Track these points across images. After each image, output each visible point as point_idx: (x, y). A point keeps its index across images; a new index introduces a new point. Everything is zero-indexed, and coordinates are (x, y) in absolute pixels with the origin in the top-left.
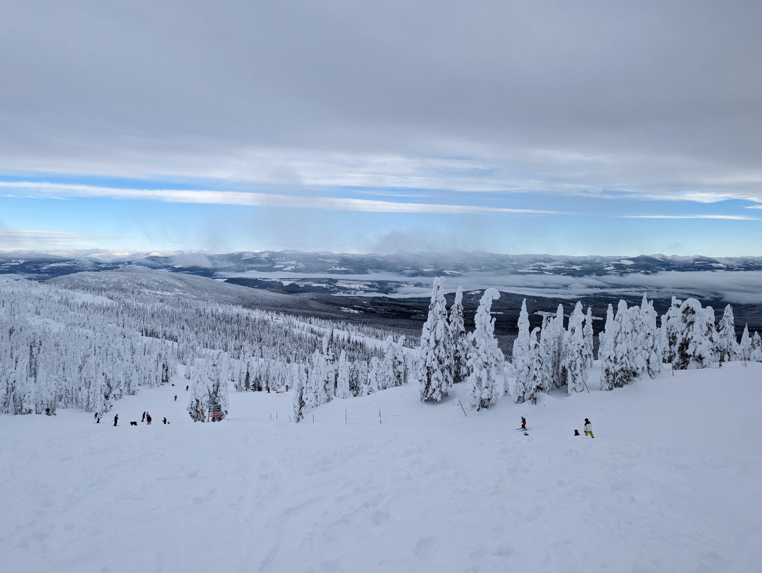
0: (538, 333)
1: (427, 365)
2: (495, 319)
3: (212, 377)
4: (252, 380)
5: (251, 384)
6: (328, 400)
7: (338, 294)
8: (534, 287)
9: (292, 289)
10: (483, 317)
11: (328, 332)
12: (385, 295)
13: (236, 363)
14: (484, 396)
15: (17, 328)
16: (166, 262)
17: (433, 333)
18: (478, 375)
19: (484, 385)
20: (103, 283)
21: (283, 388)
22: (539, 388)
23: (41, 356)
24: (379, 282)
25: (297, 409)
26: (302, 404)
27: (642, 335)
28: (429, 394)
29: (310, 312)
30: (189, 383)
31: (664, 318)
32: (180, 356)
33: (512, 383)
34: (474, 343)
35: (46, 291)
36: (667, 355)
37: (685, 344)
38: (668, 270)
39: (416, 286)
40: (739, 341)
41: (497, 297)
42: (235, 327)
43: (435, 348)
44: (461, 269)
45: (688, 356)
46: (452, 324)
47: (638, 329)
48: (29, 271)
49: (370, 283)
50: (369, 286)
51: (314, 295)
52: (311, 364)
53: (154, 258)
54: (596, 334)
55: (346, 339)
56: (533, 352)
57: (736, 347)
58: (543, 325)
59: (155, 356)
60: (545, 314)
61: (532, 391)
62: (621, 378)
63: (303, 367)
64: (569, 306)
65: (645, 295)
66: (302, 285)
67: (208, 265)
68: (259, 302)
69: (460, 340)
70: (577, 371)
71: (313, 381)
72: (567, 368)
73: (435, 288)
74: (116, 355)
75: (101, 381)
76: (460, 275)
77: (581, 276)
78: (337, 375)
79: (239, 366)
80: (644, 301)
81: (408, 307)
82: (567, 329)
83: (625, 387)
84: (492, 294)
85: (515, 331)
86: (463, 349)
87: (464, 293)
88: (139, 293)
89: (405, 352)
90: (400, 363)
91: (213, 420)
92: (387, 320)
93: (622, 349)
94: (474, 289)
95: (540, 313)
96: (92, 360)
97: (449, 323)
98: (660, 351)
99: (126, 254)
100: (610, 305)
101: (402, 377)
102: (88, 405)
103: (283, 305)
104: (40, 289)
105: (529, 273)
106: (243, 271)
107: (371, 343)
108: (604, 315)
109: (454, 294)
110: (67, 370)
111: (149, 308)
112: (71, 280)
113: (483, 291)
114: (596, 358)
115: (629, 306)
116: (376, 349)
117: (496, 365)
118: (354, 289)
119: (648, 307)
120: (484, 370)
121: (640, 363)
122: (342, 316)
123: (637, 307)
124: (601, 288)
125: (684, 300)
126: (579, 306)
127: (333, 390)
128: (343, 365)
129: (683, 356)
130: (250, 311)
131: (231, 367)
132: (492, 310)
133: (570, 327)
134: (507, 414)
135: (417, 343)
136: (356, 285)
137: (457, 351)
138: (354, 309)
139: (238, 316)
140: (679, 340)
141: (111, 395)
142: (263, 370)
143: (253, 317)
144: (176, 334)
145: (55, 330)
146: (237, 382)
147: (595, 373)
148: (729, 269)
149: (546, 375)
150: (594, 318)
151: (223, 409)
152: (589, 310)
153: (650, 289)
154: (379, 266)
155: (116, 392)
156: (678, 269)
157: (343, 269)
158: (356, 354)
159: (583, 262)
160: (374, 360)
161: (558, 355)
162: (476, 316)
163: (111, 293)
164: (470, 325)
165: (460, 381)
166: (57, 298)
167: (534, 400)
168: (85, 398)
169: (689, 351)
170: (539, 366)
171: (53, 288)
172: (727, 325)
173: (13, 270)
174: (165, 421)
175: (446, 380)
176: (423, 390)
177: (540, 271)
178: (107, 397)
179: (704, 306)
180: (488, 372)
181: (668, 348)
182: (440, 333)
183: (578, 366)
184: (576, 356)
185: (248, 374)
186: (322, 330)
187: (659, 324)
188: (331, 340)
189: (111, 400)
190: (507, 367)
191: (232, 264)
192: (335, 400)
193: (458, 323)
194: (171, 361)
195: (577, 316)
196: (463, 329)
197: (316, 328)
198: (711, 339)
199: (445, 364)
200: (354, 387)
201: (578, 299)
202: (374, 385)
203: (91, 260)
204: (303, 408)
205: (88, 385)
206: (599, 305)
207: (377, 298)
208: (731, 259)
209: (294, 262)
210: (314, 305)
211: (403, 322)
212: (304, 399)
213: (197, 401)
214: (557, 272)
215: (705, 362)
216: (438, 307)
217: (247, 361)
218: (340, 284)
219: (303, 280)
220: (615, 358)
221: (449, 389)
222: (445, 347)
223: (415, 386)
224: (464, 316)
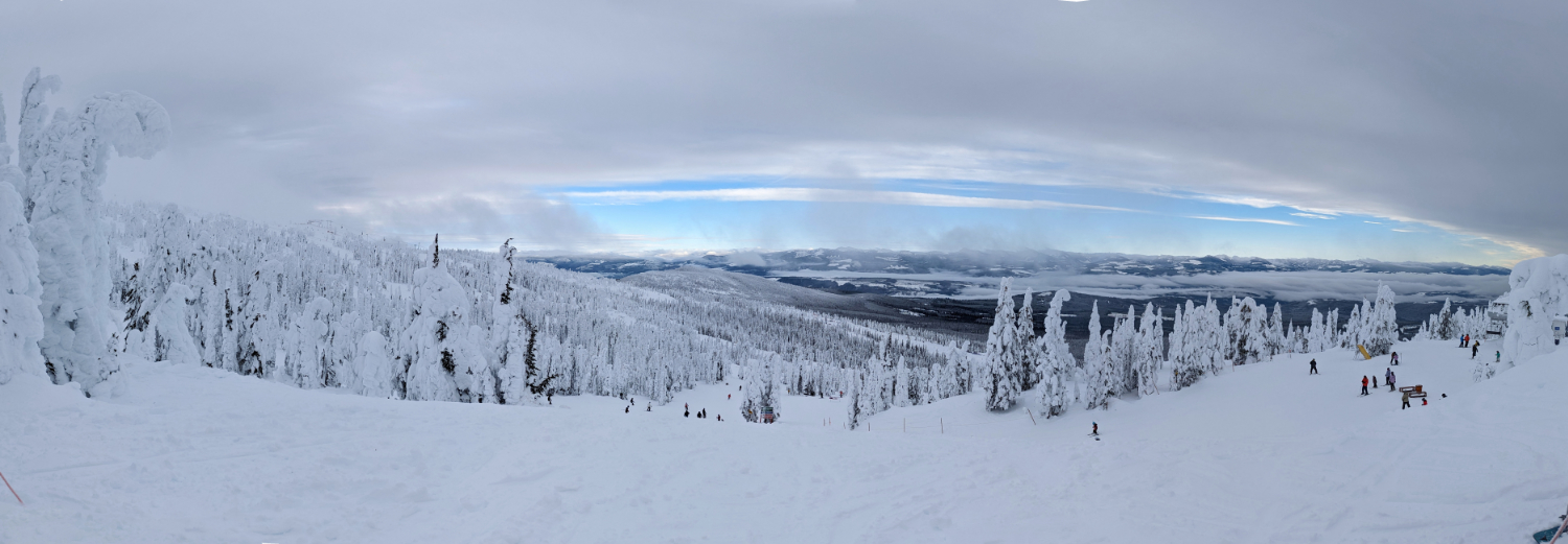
0: (1110, 336)
1: (994, 372)
2: (1065, 323)
3: (765, 379)
4: (804, 384)
5: (804, 388)
6: (886, 408)
7: (897, 295)
8: (1107, 288)
9: (848, 289)
10: (1053, 320)
11: (886, 335)
12: (948, 297)
13: (789, 366)
14: (1055, 404)
15: (598, 321)
16: (722, 260)
17: (1000, 338)
18: (1048, 382)
19: (1054, 391)
20: (667, 281)
21: (837, 394)
22: (1110, 393)
23: (617, 345)
24: (942, 283)
25: (852, 416)
26: (857, 411)
27: (1207, 333)
28: (995, 404)
29: (867, 314)
30: (742, 383)
31: (1226, 316)
32: (734, 356)
33: (1083, 388)
34: (1044, 348)
35: (621, 288)
36: (1229, 352)
37: (1243, 342)
38: (1231, 270)
39: (982, 286)
40: (1286, 335)
41: (1068, 298)
42: (788, 328)
43: (1001, 355)
44: (1030, 268)
45: (1245, 352)
46: (1021, 328)
47: (1203, 328)
48: (609, 271)
49: (931, 284)
50: (931, 286)
51: (871, 296)
52: (868, 370)
53: (711, 257)
54: (1166, 335)
55: (905, 344)
56: (1105, 356)
57: (1284, 342)
58: (1115, 328)
59: (710, 355)
60: (1117, 316)
61: (1103, 397)
62: (1189, 377)
63: (858, 372)
64: (1140, 306)
65: (1209, 295)
66: (858, 285)
67: (761, 263)
68: (813, 303)
69: (1029, 345)
70: (1148, 374)
71: (869, 388)
72: (1138, 370)
73: (1002, 289)
74: (676, 350)
75: (664, 374)
76: (1029, 275)
77: (1153, 276)
78: (895, 382)
79: (792, 369)
80: (1209, 300)
81: (974, 310)
82: (1138, 331)
83: (1192, 385)
84: (1063, 296)
85: (1086, 334)
86: (1032, 355)
87: (1034, 295)
88: (697, 291)
89: (969, 359)
90: (964, 370)
91: (766, 421)
92: (950, 324)
93: (1189, 348)
94: (1045, 291)
95: (1113, 315)
96: (657, 353)
97: (1018, 327)
98: (1222, 348)
99: (686, 253)
100: (1178, 305)
101: (966, 385)
102: (653, 394)
103: (837, 307)
104: (617, 287)
105: (1101, 273)
106: (796, 270)
107: (933, 348)
108: (1174, 316)
109: (1023, 296)
110: (637, 361)
111: (705, 306)
112: (641, 278)
113: (1054, 293)
114: (1166, 359)
115: (1196, 305)
116: (937, 355)
117: (1066, 372)
118: (912, 290)
119: (1212, 306)
120: (1055, 377)
121: (1205, 361)
122: (901, 319)
123: (1202, 306)
124: (1173, 288)
125: (1242, 298)
126: (1150, 307)
127: (890, 398)
128: (902, 371)
129: (1241, 352)
130: (804, 312)
131: (784, 370)
132: (1062, 312)
133: (1141, 329)
134: (1077, 422)
135: (982, 349)
136: (916, 285)
137: (1026, 357)
138: (914, 311)
139: (791, 317)
140: (1239, 338)
141: (672, 388)
142: (816, 375)
143: (806, 319)
144: (730, 333)
145: (628, 324)
146: (789, 386)
147: (1164, 376)
148: (1279, 269)
149: (1117, 380)
150: (1165, 318)
151: (775, 412)
152: (1159, 310)
153: (1215, 288)
154: (941, 264)
155: (676, 384)
156: (1239, 269)
157: (902, 267)
158: (915, 360)
159: (1157, 261)
160: (936, 367)
161: (1130, 358)
162: (1046, 319)
163: (673, 291)
164: (1040, 330)
165: (1029, 388)
166: (630, 294)
167: (1105, 405)
168: (651, 387)
169: (1247, 348)
170: (1109, 370)
171: (627, 286)
172: (1276, 321)
173: (595, 269)
174: (719, 418)
175: (1014, 388)
176: (989, 398)
177: (1114, 270)
178: (669, 389)
179: (1258, 305)
180: (1059, 378)
181: (1229, 346)
182: (1008, 338)
183: (1149, 368)
184: (1147, 357)
185: (801, 379)
186: (879, 334)
187: (1222, 323)
188: (889, 344)
189: (672, 391)
190: (1078, 373)
191: (785, 263)
192: (893, 409)
193: (1027, 327)
194: (726, 361)
195: (1148, 317)
196: (1032, 333)
197: (873, 332)
198: (1264, 335)
199: (1013, 371)
200: (913, 395)
201: (1150, 300)
202: (935, 393)
203: (658, 259)
204: (858, 416)
205: (654, 375)
206: (1169, 304)
207: (938, 299)
208: (1279, 260)
209: (849, 260)
210: (870, 306)
211: (967, 325)
212: (859, 406)
213: (750, 401)
214: (1130, 271)
215: (1259, 356)
216: (1006, 310)
217: (800, 364)
218: (898, 284)
219: (859, 279)
220: (1183, 359)
221: (1017, 397)
222: (1012, 352)
223: (980, 394)
224: (1034, 320)
